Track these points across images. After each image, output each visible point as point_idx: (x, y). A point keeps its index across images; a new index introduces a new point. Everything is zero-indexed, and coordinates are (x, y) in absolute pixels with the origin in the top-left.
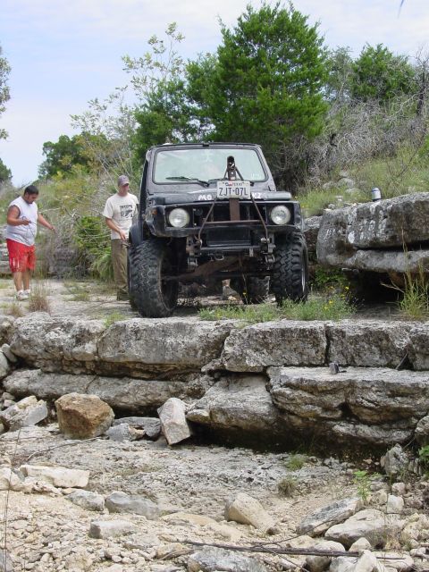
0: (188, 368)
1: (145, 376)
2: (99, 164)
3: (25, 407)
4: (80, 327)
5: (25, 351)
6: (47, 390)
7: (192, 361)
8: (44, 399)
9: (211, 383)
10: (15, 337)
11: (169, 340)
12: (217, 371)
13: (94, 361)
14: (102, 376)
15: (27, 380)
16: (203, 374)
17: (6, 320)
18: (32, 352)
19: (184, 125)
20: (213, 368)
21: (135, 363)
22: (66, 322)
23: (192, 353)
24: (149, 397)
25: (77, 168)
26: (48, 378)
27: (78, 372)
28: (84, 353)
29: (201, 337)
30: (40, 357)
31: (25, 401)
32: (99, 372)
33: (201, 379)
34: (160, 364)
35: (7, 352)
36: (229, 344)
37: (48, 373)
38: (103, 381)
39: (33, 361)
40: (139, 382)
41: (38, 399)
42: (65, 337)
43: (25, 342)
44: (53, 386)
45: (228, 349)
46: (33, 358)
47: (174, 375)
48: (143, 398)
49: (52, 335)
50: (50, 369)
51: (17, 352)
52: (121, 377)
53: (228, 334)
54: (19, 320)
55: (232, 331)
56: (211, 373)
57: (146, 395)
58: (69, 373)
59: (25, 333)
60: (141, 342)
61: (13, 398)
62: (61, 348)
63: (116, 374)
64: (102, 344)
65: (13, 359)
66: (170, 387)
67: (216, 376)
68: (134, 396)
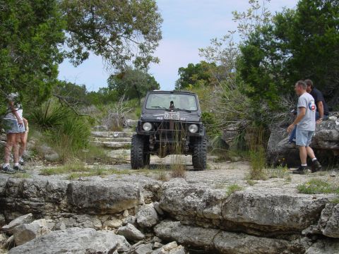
0: (290, 230)
1: (257, 233)
2: (216, 80)
3: (169, 250)
4: (209, 194)
5: (169, 208)
6: (185, 238)
7: (294, 225)
8: (183, 244)
9: (310, 243)
10: (163, 198)
11: (277, 209)
12: (315, 234)
13: (219, 220)
14: (225, 230)
15: (170, 229)
16: (304, 236)
17: (157, 183)
18: (174, 209)
19: (272, 54)
20: (311, 232)
21: (250, 223)
22: (199, 189)
23: (295, 220)
24: (260, 250)
25: (202, 82)
26: (185, 229)
27: (207, 226)
28: (212, 214)
29: (302, 208)
30: (180, 213)
31: (169, 245)
32: (222, 228)
33: (302, 240)
34: (269, 226)
35: (157, 207)
36: (325, 215)
37: (185, 225)
38: (225, 234)
39: (175, 216)
40: (252, 238)
41: (179, 244)
42: (198, 200)
43: (169, 202)
44: (189, 236)
45: (324, 218)
46: (175, 213)
47: (280, 235)
48: (255, 250)
49: (189, 199)
50: (187, 223)
51: (164, 208)
52: (238, 232)
53: (323, 207)
54: (165, 184)
55: (327, 204)
56: (309, 235)
57: (257, 248)
58: (200, 226)
59: (170, 195)
60: (255, 208)
61: (160, 241)
62: (195, 209)
63: (235, 230)
64: (225, 208)
65: (161, 213)
66: (277, 243)
67: (314, 238)
68: (249, 248)
